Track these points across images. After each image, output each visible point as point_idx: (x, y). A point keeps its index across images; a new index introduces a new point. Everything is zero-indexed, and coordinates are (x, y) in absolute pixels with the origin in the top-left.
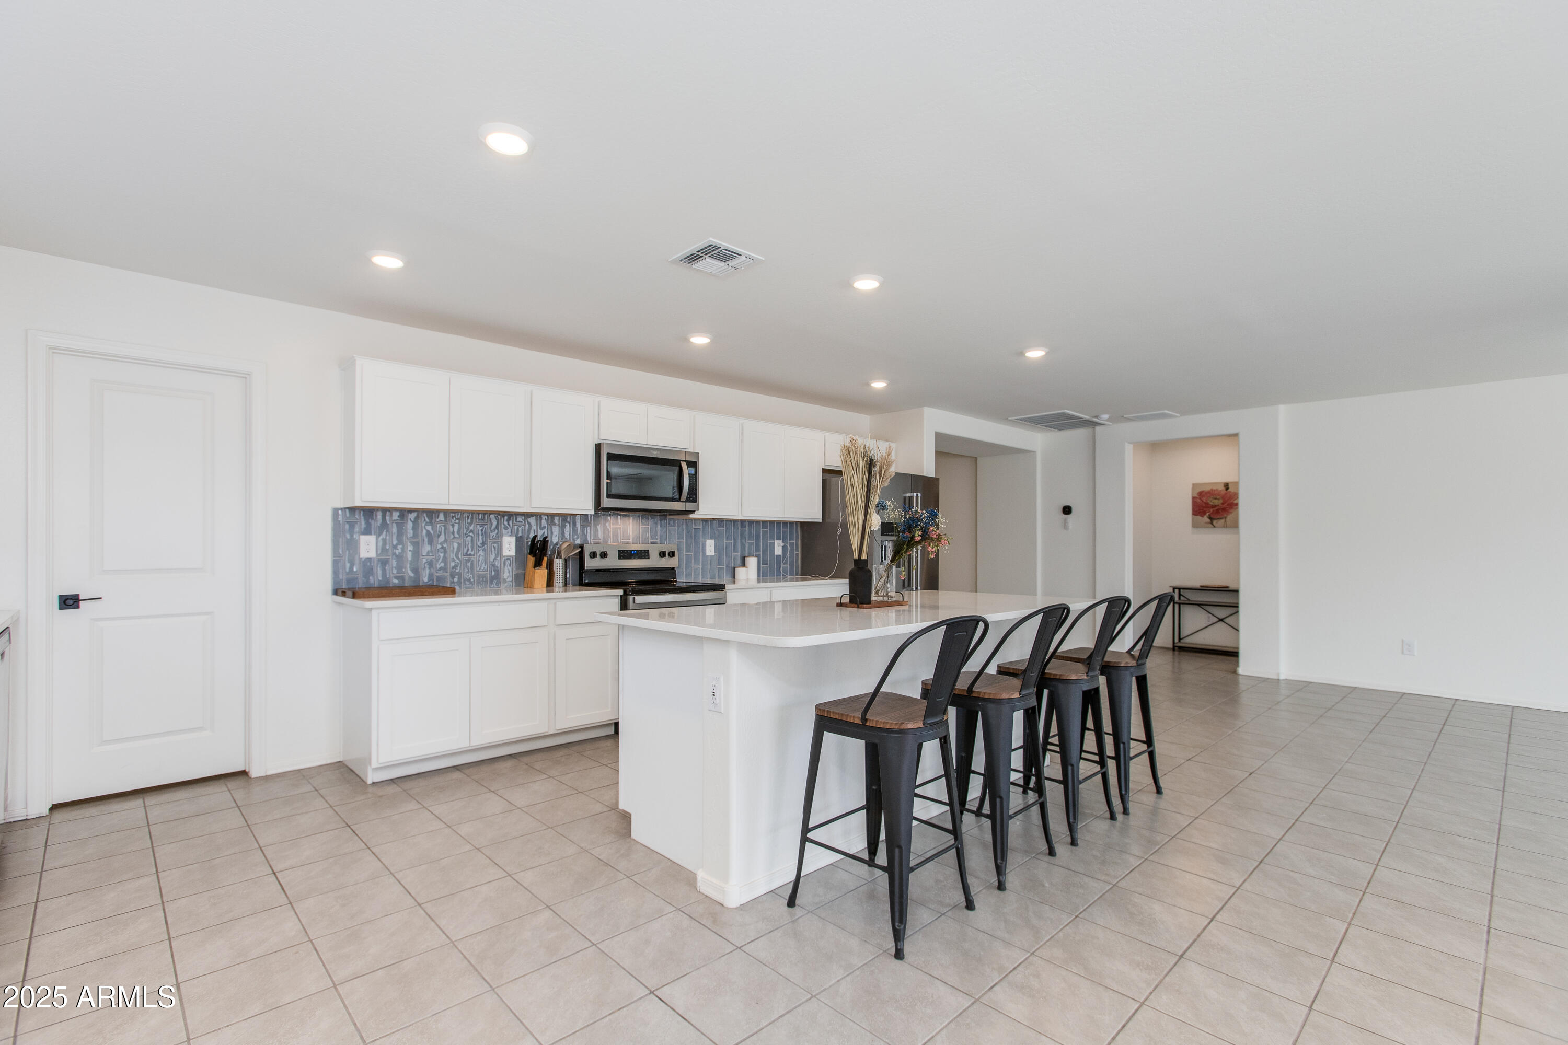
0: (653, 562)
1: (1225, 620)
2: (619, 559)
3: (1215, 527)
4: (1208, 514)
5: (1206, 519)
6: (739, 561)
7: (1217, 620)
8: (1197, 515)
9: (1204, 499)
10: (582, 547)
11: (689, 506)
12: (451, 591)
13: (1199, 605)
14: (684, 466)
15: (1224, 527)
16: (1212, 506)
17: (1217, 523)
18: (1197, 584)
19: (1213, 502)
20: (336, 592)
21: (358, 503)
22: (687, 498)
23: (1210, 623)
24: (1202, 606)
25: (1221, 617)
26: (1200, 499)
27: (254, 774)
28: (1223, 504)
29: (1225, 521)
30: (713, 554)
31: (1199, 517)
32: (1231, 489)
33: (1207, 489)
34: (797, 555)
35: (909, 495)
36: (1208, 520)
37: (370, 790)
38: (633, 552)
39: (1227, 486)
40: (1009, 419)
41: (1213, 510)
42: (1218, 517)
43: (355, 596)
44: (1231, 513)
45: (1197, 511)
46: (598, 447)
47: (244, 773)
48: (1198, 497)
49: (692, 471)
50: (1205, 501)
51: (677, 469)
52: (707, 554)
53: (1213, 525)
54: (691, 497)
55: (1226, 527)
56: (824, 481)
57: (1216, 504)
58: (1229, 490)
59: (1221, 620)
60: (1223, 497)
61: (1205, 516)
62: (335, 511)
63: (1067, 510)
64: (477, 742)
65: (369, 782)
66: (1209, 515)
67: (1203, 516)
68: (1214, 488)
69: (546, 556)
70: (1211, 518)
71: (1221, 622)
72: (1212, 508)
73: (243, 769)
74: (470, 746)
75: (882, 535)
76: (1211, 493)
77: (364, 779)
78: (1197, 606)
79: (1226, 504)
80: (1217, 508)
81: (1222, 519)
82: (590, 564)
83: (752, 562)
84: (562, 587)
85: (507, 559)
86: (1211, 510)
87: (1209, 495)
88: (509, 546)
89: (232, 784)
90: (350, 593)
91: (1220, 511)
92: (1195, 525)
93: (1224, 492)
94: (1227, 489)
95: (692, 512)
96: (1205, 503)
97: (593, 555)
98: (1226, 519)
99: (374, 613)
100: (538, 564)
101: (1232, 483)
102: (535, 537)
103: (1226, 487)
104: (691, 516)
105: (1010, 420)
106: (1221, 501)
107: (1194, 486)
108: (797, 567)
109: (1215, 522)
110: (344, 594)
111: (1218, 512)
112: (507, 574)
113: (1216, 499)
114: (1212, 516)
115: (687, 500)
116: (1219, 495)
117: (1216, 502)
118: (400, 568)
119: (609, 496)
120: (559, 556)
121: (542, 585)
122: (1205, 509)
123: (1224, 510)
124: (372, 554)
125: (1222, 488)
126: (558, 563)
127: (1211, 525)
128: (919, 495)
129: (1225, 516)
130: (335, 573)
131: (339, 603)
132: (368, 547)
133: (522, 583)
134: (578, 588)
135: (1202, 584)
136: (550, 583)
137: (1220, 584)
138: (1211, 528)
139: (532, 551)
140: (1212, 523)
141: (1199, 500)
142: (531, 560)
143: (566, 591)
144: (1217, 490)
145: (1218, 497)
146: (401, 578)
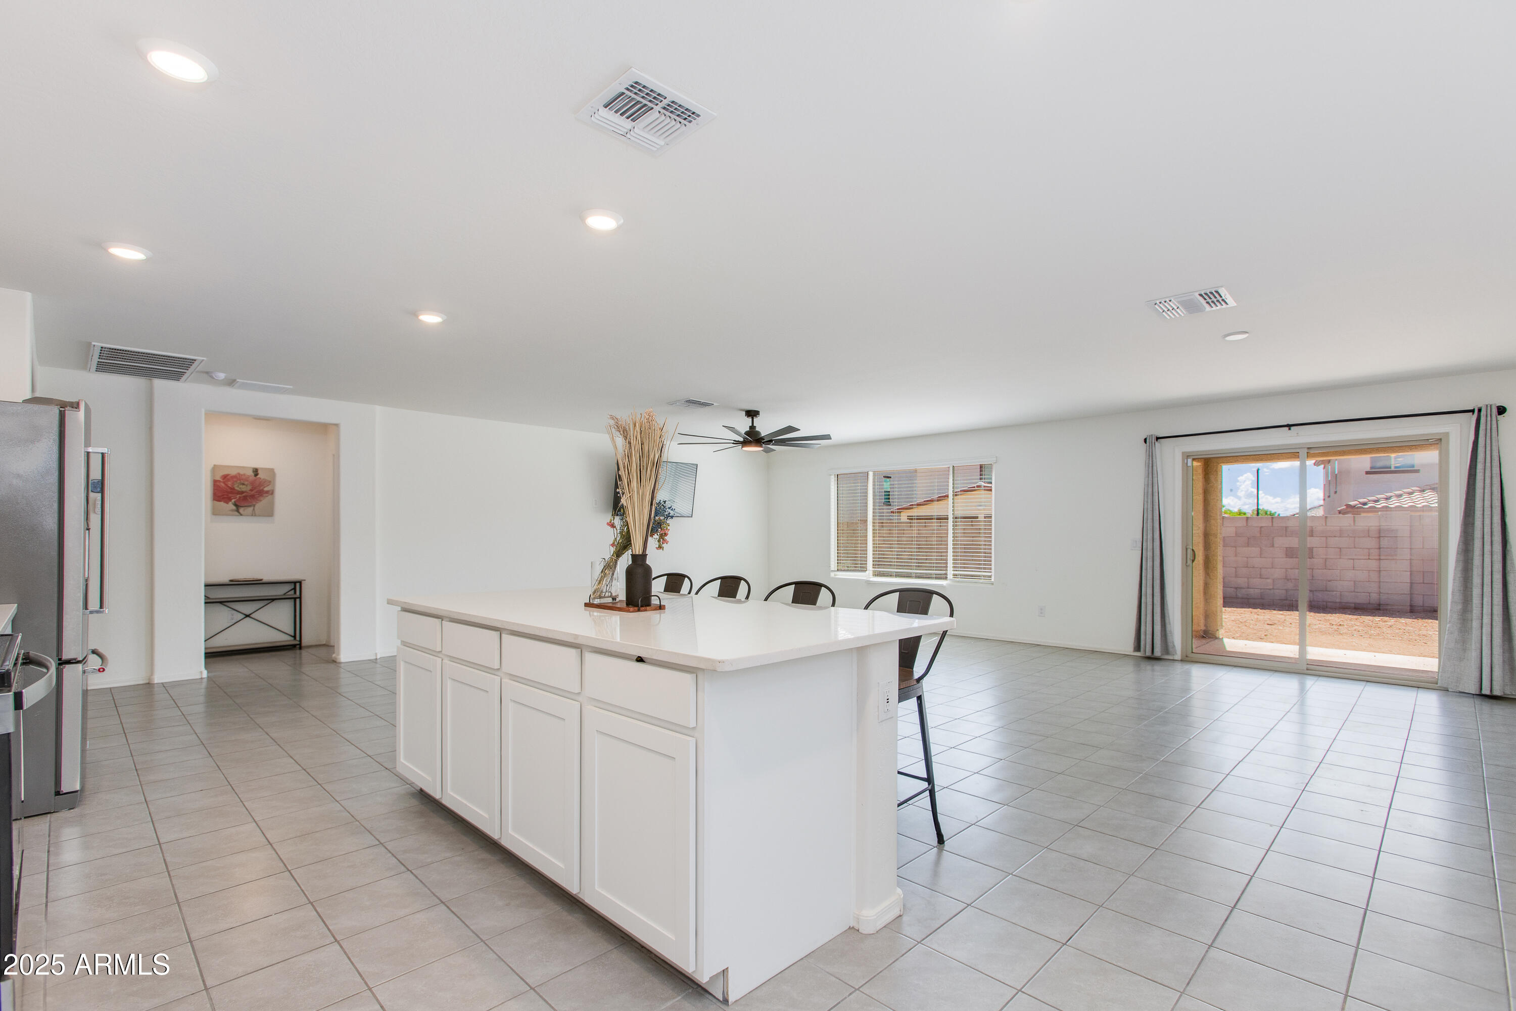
1: (251, 616)
3: (241, 515)
4: (233, 501)
5: (231, 506)
7: (244, 616)
8: (221, 501)
9: (230, 484)
13: (221, 602)
15: (252, 515)
16: (239, 492)
17: (244, 510)
18: (225, 579)
19: (240, 488)
23: (234, 621)
24: (225, 604)
25: (248, 613)
26: (224, 483)
28: (251, 490)
29: (254, 509)
31: (222, 504)
32: (261, 475)
33: (233, 473)
36: (234, 508)
39: (256, 471)
41: (240, 497)
42: (246, 505)
44: (261, 501)
45: (219, 496)
48: (222, 480)
50: (230, 486)
53: (239, 513)
55: (255, 516)
57: (243, 490)
58: (258, 477)
59: (247, 616)
60: (252, 483)
61: (230, 503)
66: (235, 502)
67: (227, 503)
68: (242, 473)
70: (235, 505)
71: (248, 619)
72: (240, 494)
76: (238, 478)
78: (219, 604)
79: (255, 491)
80: (244, 495)
81: (250, 506)
86: (238, 496)
87: (235, 480)
91: (248, 498)
92: (215, 513)
93: (252, 478)
94: (256, 475)
96: (231, 488)
98: (254, 506)
101: (262, 468)
103: (256, 473)
106: (249, 488)
107: (215, 468)
109: (241, 510)
111: (245, 498)
113: (243, 484)
114: (237, 503)
116: (247, 481)
117: (243, 488)
122: (230, 495)
123: (253, 497)
125: (251, 473)
127: (237, 513)
129: (254, 504)
135: (231, 579)
137: (255, 578)
138: (238, 515)
140: (238, 511)
141: (223, 485)
144: (244, 475)
145: (246, 483)
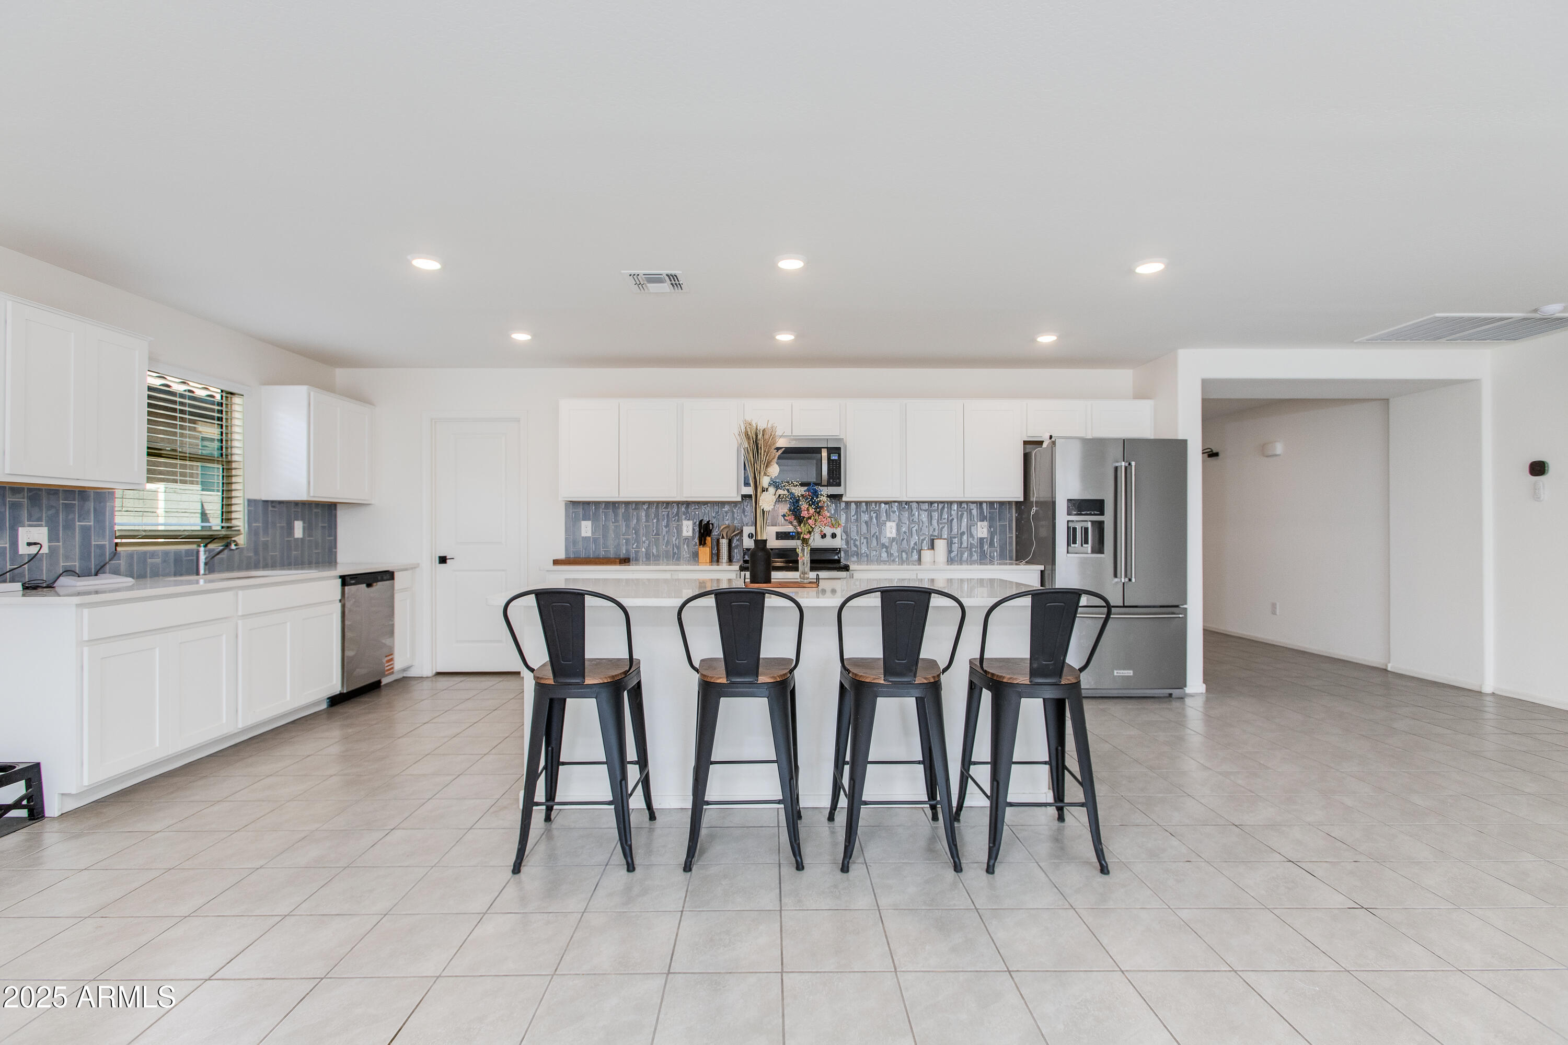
2: (776, 539)
6: (927, 544)
11: (833, 490)
14: (823, 452)
21: (563, 499)
30: (895, 536)
34: (1012, 538)
35: (1121, 464)
38: (791, 534)
40: (1355, 341)
43: (557, 563)
49: (833, 457)
51: (815, 456)
52: (889, 536)
54: (835, 482)
56: (1027, 457)
62: (567, 504)
63: (1539, 468)
69: (710, 536)
75: (1069, 514)
82: (747, 543)
83: (941, 545)
84: (727, 563)
85: (686, 539)
88: (688, 528)
95: (840, 495)
100: (705, 543)
102: (704, 520)
104: (840, 499)
105: (1356, 343)
108: (1011, 551)
112: (685, 551)
118: (606, 544)
120: (723, 537)
121: (706, 560)
124: (589, 534)
126: (724, 543)
128: (1133, 463)
130: (567, 547)
132: (586, 528)
133: (694, 557)
136: (716, 559)
139: (701, 533)
142: (700, 539)
143: (729, 565)
146: (607, 553)
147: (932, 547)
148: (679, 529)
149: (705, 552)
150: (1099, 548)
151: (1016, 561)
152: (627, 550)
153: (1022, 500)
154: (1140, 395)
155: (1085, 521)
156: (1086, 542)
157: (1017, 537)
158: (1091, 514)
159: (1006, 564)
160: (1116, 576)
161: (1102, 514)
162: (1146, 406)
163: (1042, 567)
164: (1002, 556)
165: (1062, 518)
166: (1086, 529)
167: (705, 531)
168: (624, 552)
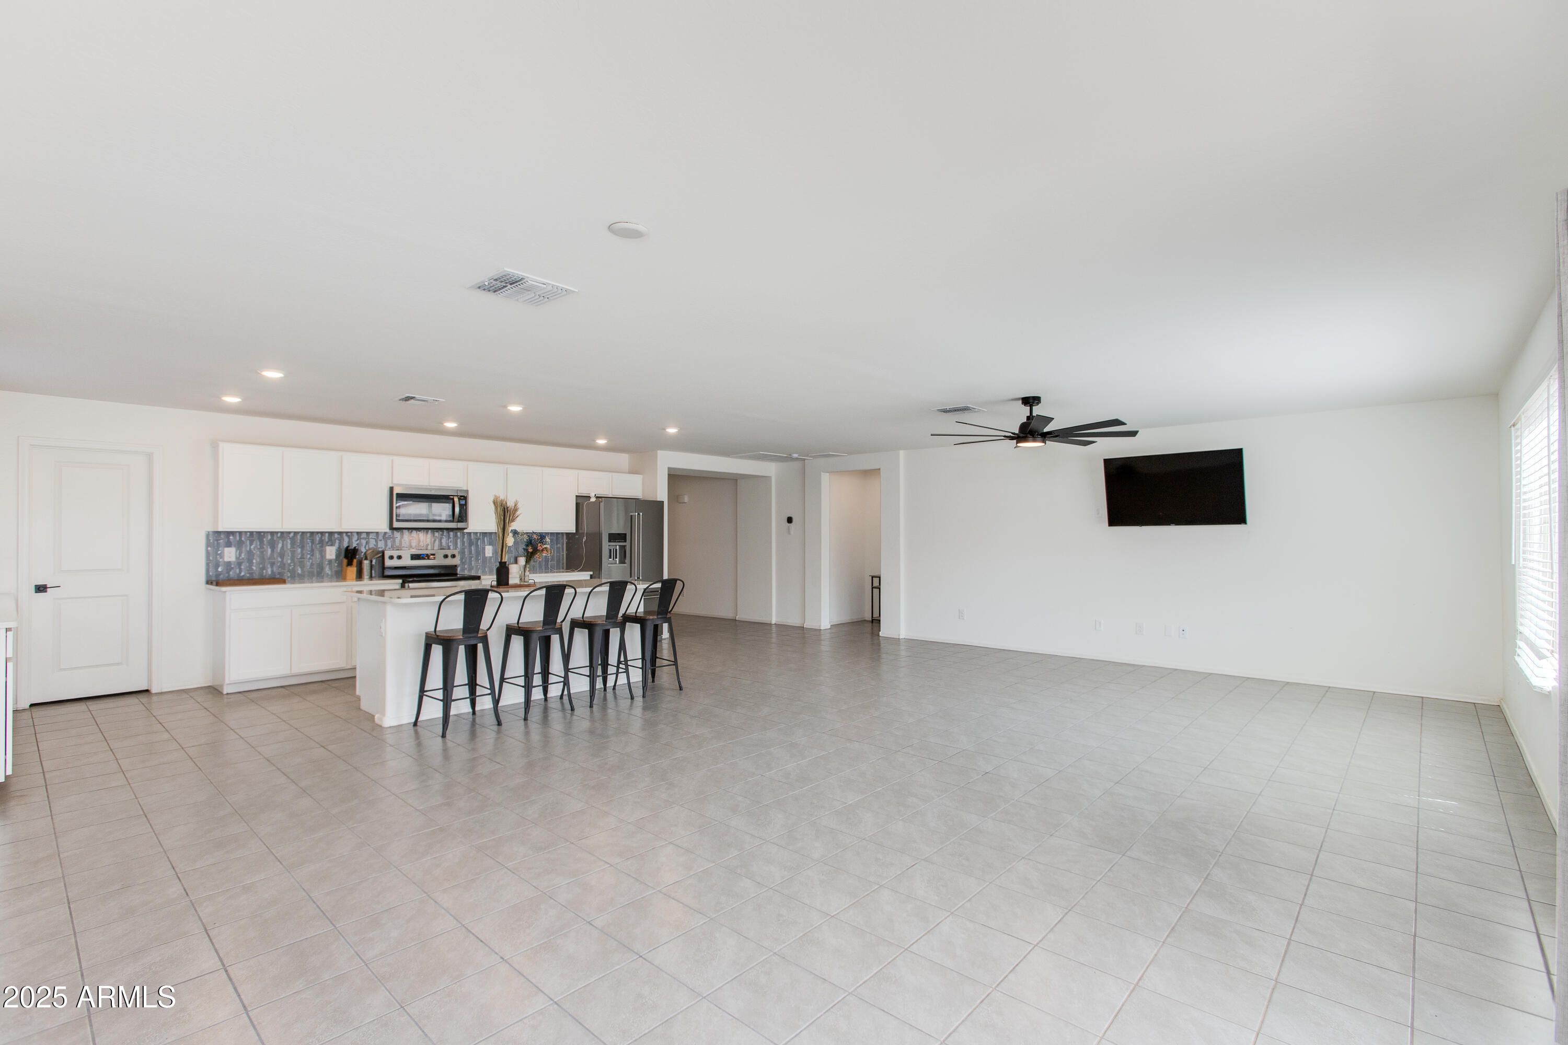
0: (439, 561)
2: (412, 560)
6: (512, 560)
10: (383, 553)
11: (460, 525)
12: (282, 581)
14: (456, 499)
20: (209, 582)
21: (220, 529)
22: (458, 519)
27: (154, 691)
30: (491, 555)
34: (563, 555)
35: (634, 514)
37: (225, 696)
38: (422, 555)
43: (218, 584)
46: (391, 489)
47: (147, 691)
49: (463, 502)
51: (452, 501)
52: (486, 556)
54: (463, 519)
56: (577, 505)
62: (208, 535)
63: (790, 520)
64: (295, 671)
65: (225, 692)
69: (356, 559)
73: (147, 689)
74: (291, 673)
75: (609, 542)
77: (221, 691)
82: (388, 563)
84: (369, 578)
85: (329, 561)
88: (331, 552)
89: (140, 696)
90: (214, 583)
95: (465, 529)
97: (391, 558)
99: (228, 594)
100: (350, 564)
102: (348, 547)
104: (465, 531)
105: (734, 457)
108: (563, 564)
110: (212, 584)
112: (330, 570)
115: (459, 521)
118: (250, 567)
119: (398, 520)
120: (366, 559)
121: (354, 577)
124: (232, 559)
126: (366, 563)
128: (640, 514)
130: (208, 571)
131: (210, 589)
132: (230, 554)
133: (340, 576)
134: (381, 578)
136: (360, 576)
139: (346, 557)
142: (345, 561)
143: (371, 580)
146: (251, 574)
147: (516, 562)
148: (323, 554)
149: (352, 571)
150: (622, 561)
151: (566, 569)
152: (272, 571)
153: (575, 532)
154: (632, 471)
155: (617, 545)
156: (616, 558)
157: (567, 554)
158: (620, 542)
159: (560, 572)
160: (631, 577)
161: (625, 541)
162: (638, 478)
163: (591, 573)
164: (558, 568)
165: (606, 546)
166: (616, 550)
167: (350, 555)
168: (270, 573)
